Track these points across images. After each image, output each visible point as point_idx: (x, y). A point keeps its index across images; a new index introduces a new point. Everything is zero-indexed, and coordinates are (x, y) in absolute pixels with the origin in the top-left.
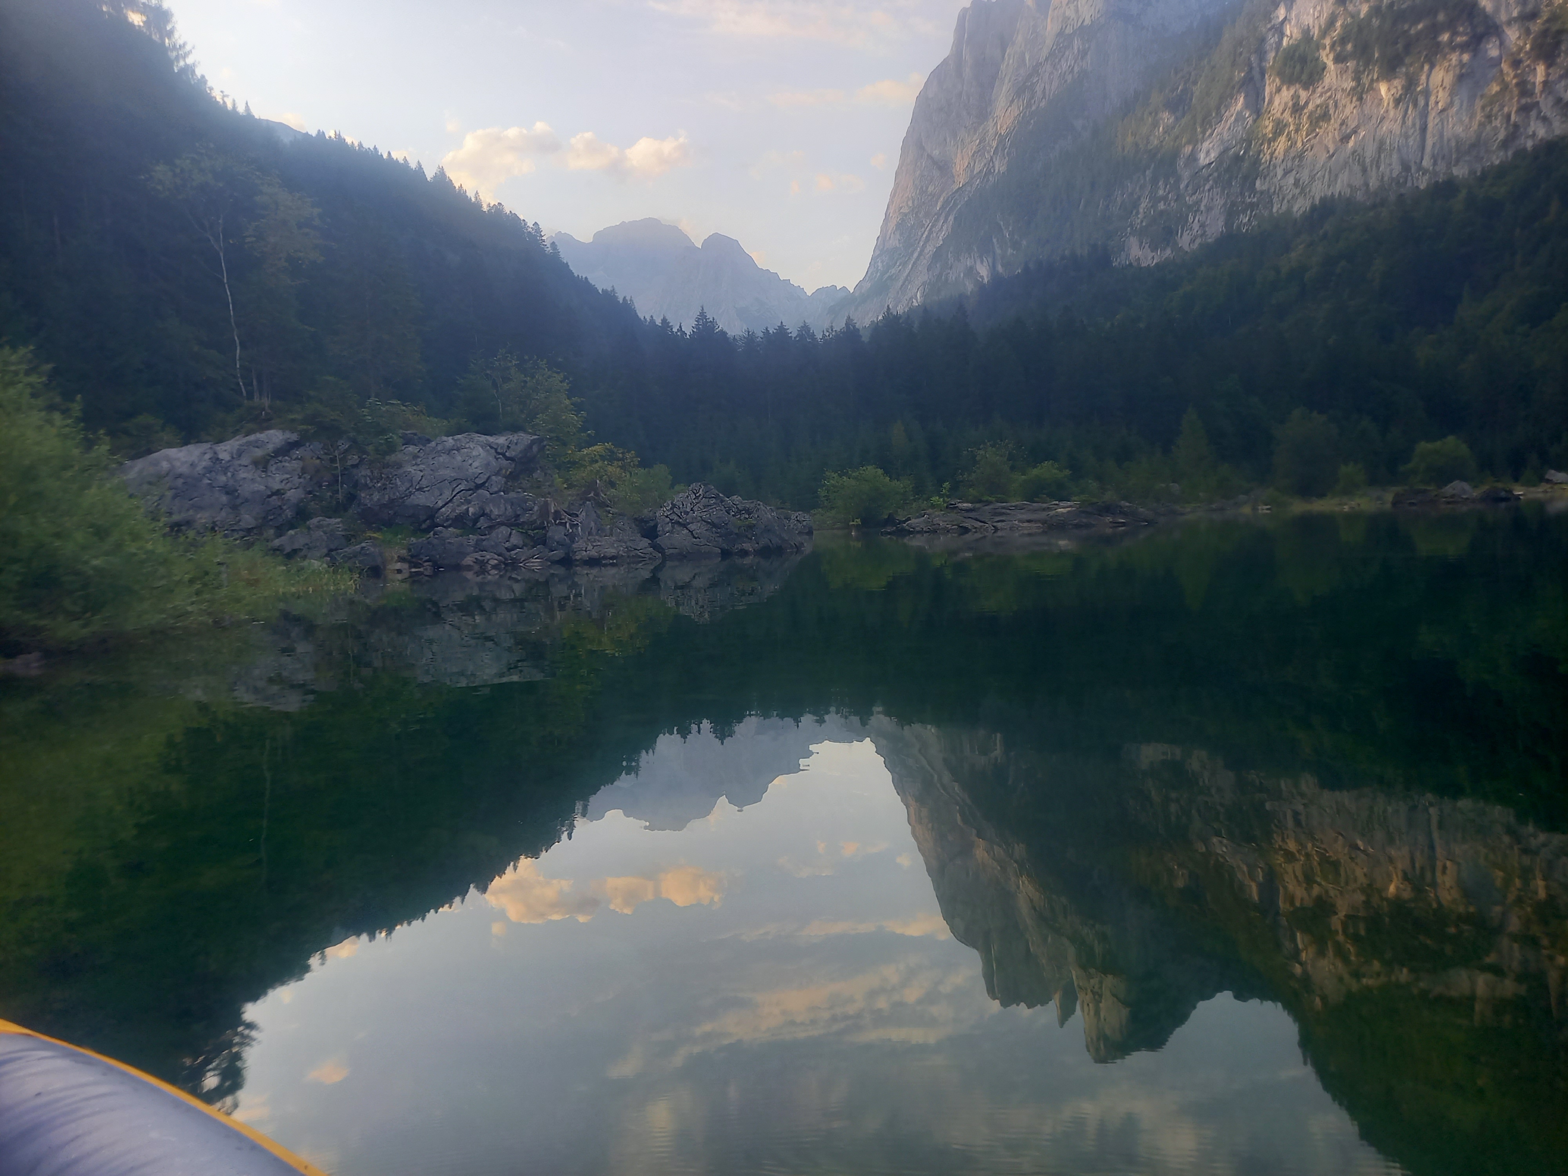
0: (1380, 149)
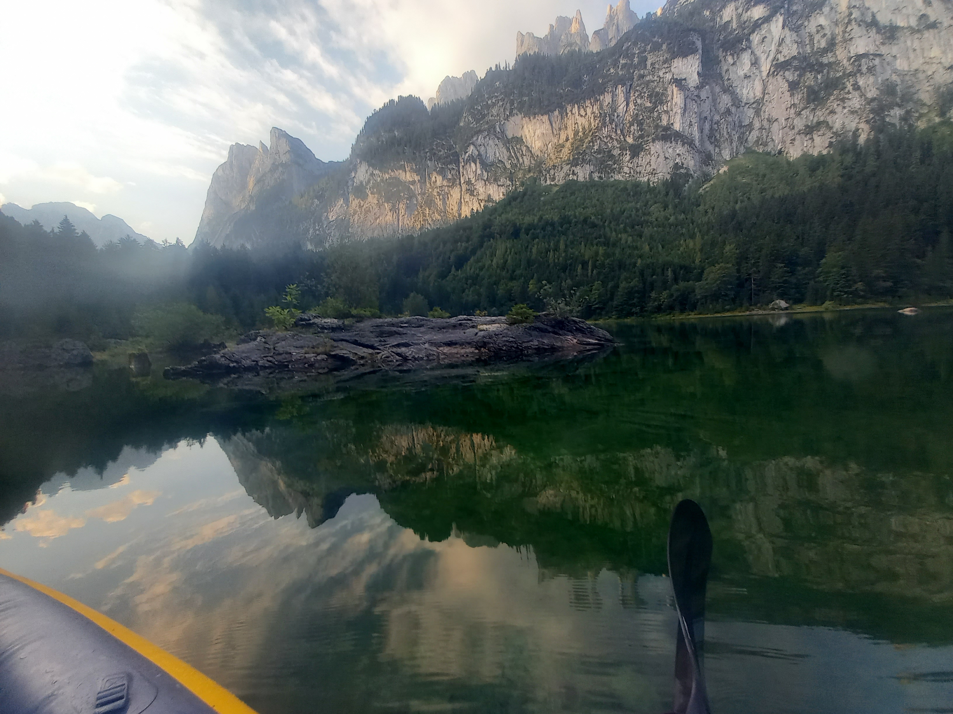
0: (387, 224)
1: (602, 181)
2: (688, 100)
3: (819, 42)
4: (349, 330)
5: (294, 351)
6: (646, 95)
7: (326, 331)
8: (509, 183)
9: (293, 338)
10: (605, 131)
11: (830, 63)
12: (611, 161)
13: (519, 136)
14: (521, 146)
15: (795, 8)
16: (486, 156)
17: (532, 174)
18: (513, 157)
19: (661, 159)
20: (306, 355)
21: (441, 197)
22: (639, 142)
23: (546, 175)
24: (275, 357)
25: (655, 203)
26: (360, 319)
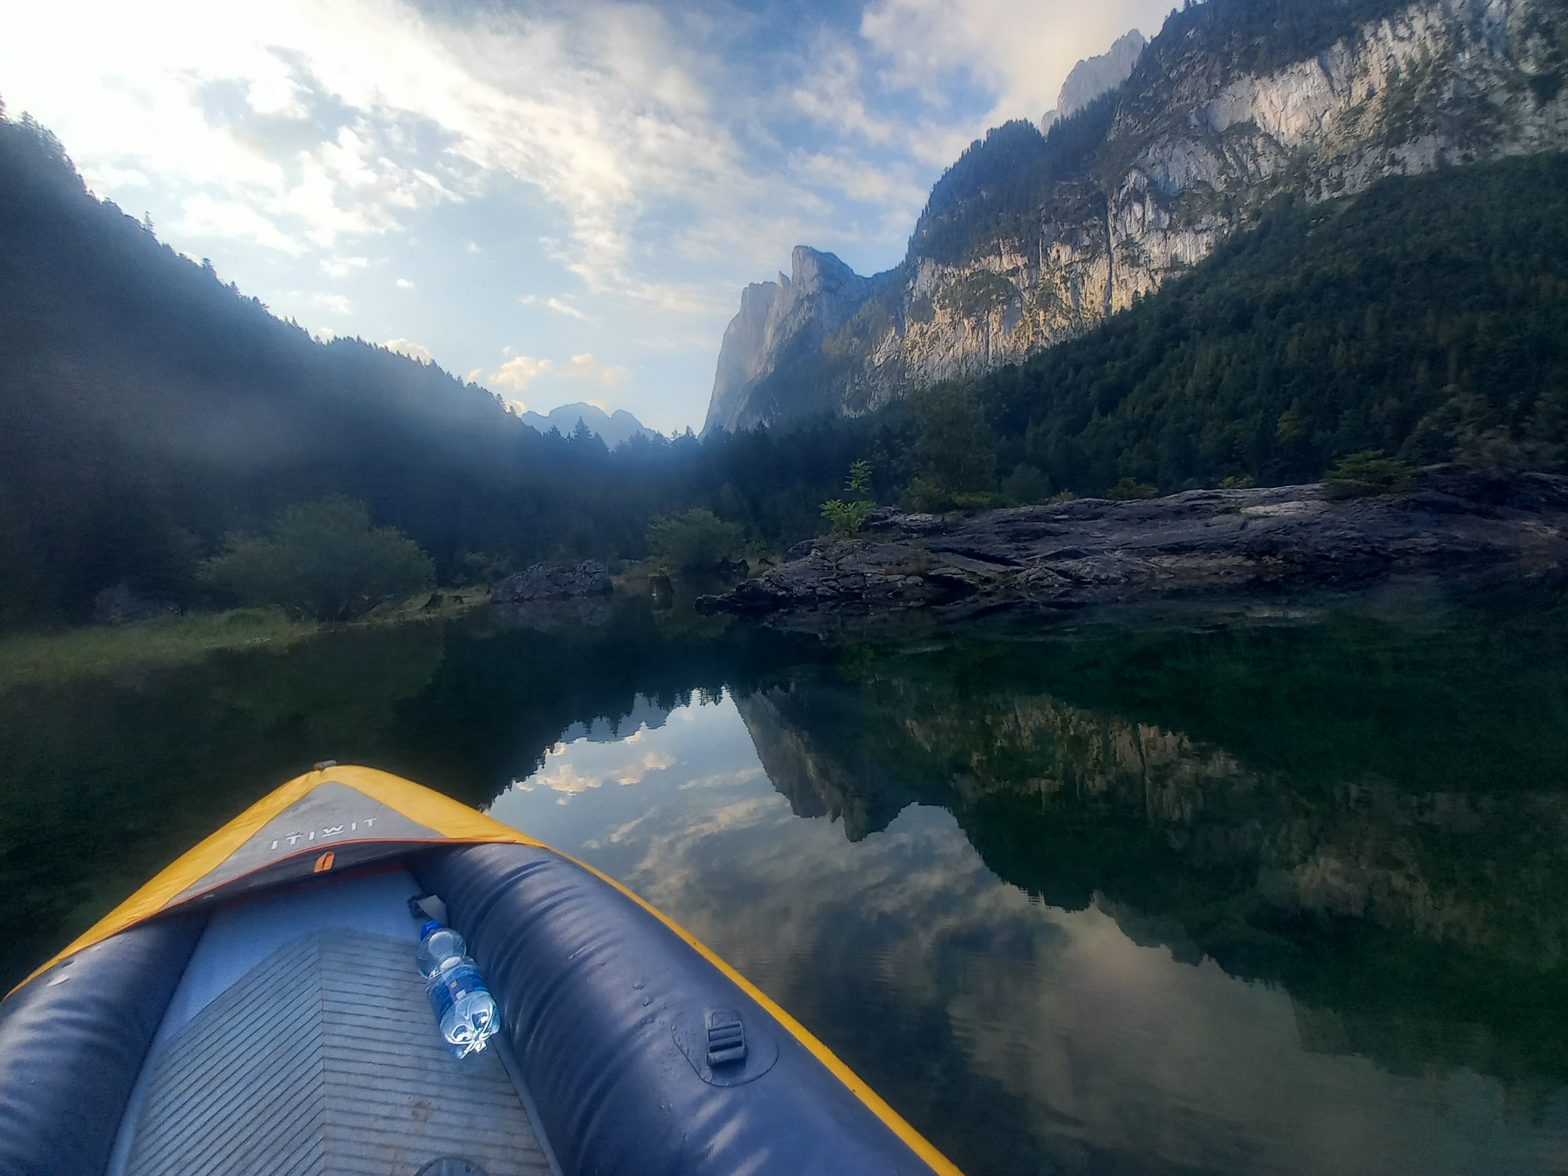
0: (966, 355)
4: (953, 532)
5: (868, 571)
7: (915, 535)
9: (864, 549)
13: (1247, 118)
14: (1250, 139)
16: (1167, 181)
17: (1281, 189)
18: (1232, 167)
20: (888, 577)
21: (1069, 284)
23: (1319, 181)
24: (839, 580)
26: (971, 511)
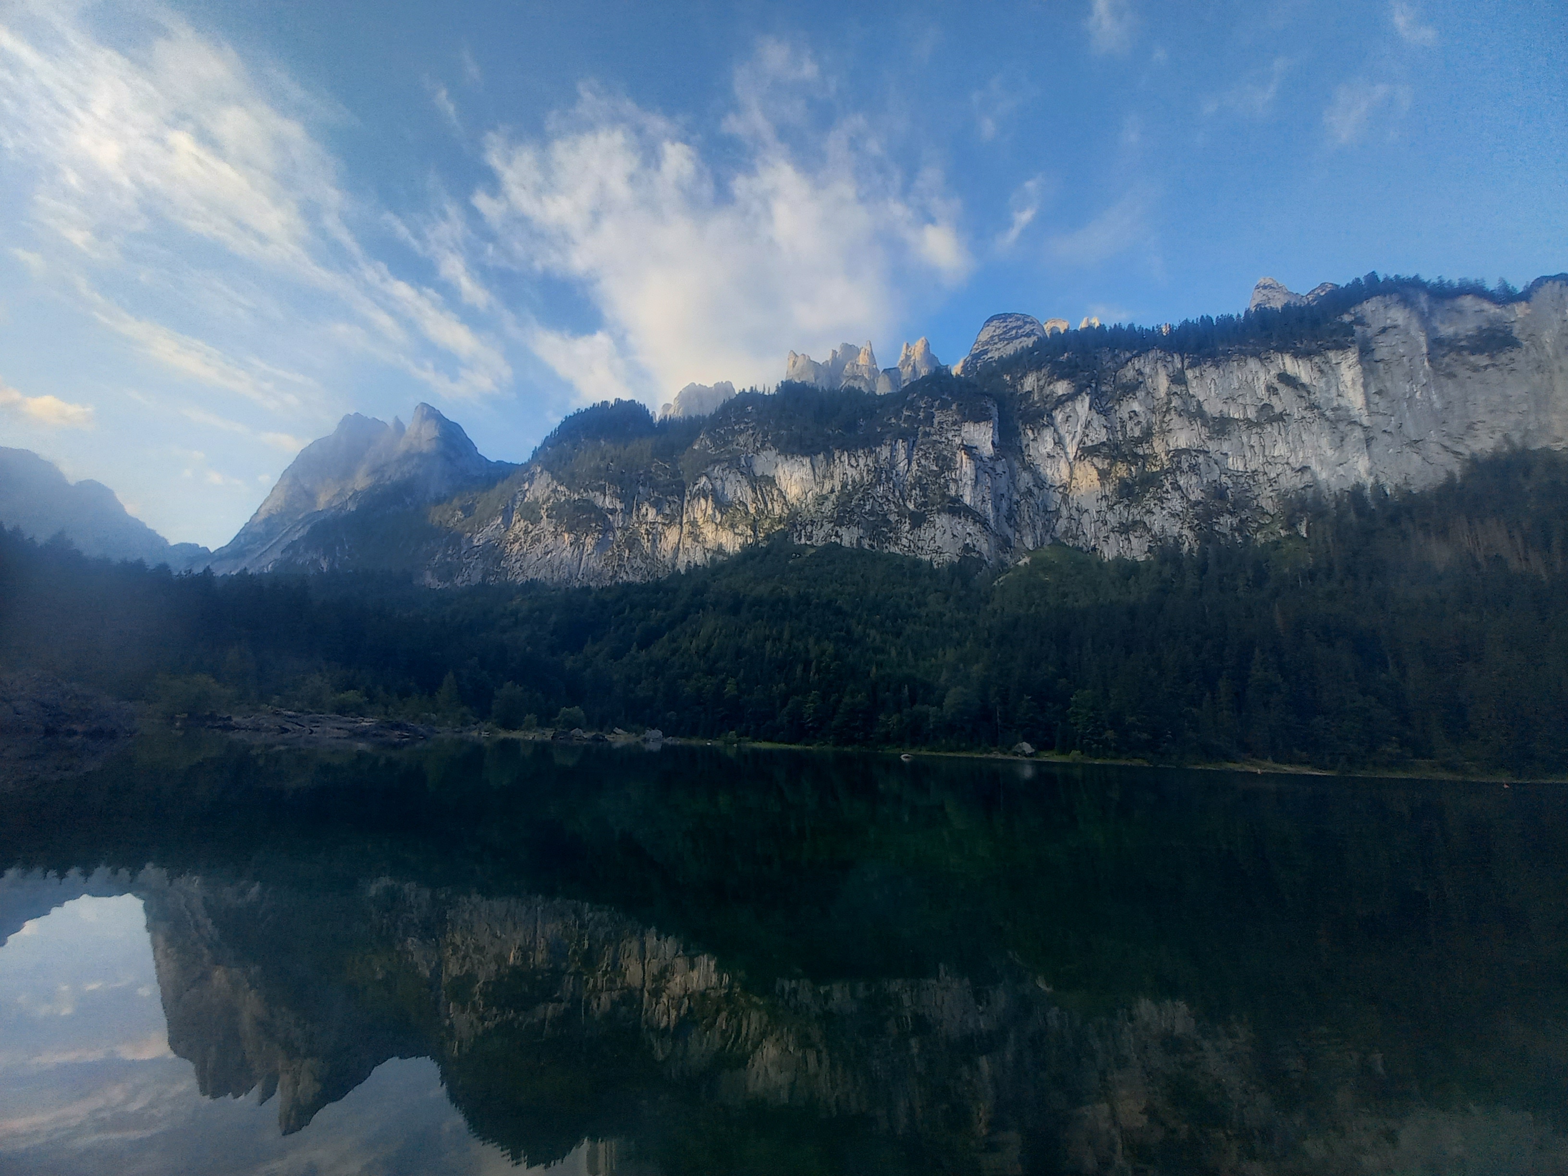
0: (561, 563)
1: (874, 551)
2: (980, 472)
3: (1132, 429)
6: (932, 456)
8: (750, 532)
10: (880, 490)
11: (1145, 455)
12: (887, 527)
13: (771, 475)
14: (771, 488)
15: (1104, 389)
16: (723, 493)
17: (783, 526)
18: (759, 501)
19: (948, 536)
21: (650, 537)
22: (922, 511)
23: (801, 530)
25: (936, 591)
